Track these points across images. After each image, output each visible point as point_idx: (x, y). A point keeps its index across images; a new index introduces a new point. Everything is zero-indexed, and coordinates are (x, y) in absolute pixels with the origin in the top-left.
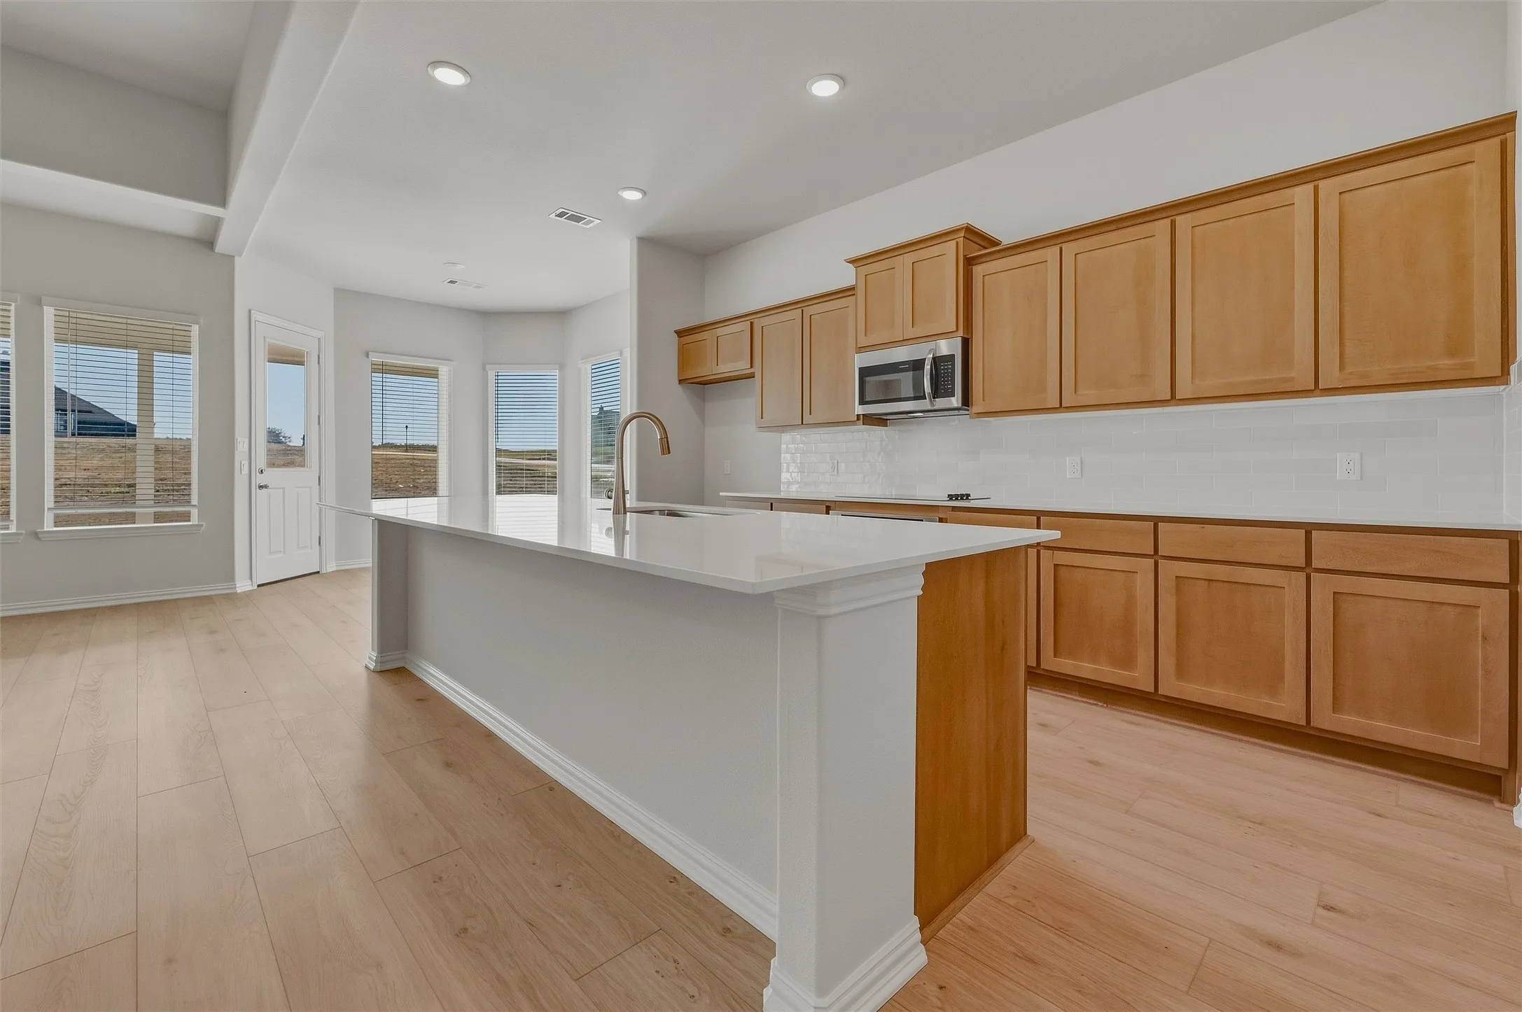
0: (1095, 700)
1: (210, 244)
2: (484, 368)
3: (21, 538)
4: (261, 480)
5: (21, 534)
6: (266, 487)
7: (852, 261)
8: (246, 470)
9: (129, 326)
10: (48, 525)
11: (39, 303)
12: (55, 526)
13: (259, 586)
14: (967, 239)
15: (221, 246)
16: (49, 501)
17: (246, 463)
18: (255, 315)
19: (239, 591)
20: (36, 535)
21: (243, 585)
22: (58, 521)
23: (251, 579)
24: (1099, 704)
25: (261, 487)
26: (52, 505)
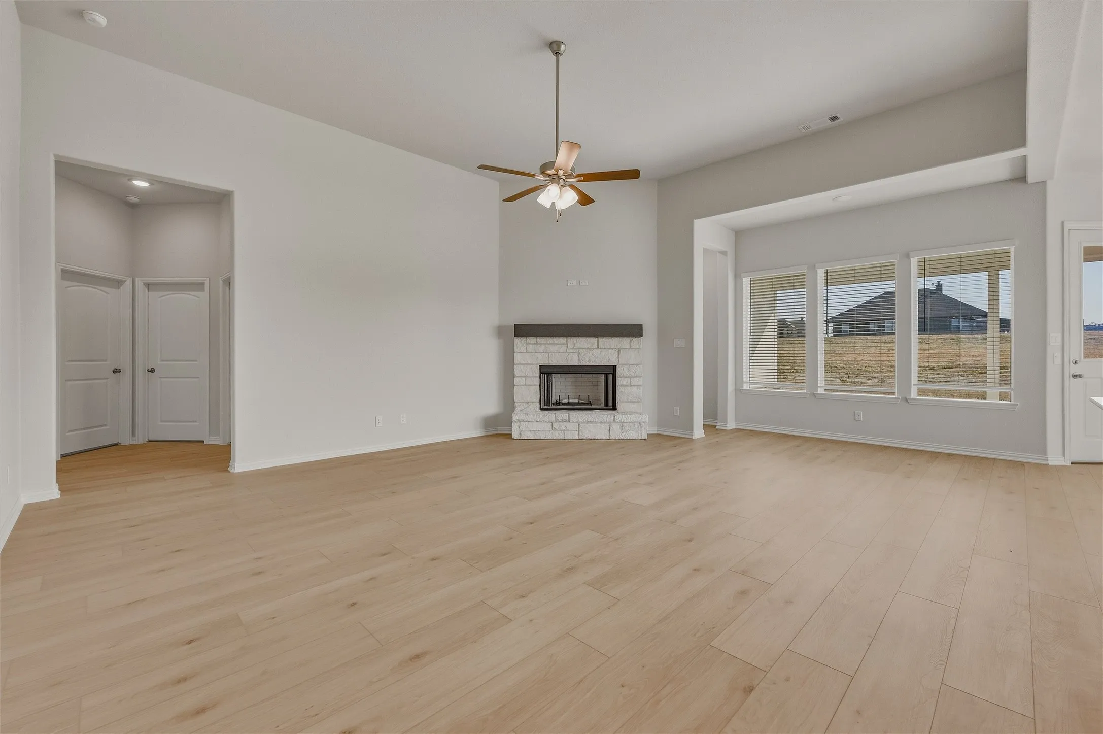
1: (1023, 179)
3: (899, 400)
4: (1076, 370)
5: (899, 398)
6: (1080, 376)
8: (1058, 361)
9: (962, 259)
10: (914, 394)
11: (908, 256)
12: (920, 395)
13: (1072, 463)
15: (1030, 179)
16: (914, 379)
17: (1058, 355)
18: (1068, 226)
19: (1050, 463)
20: (906, 400)
21: (1055, 459)
22: (922, 392)
23: (1064, 454)
25: (1075, 376)
26: (916, 382)
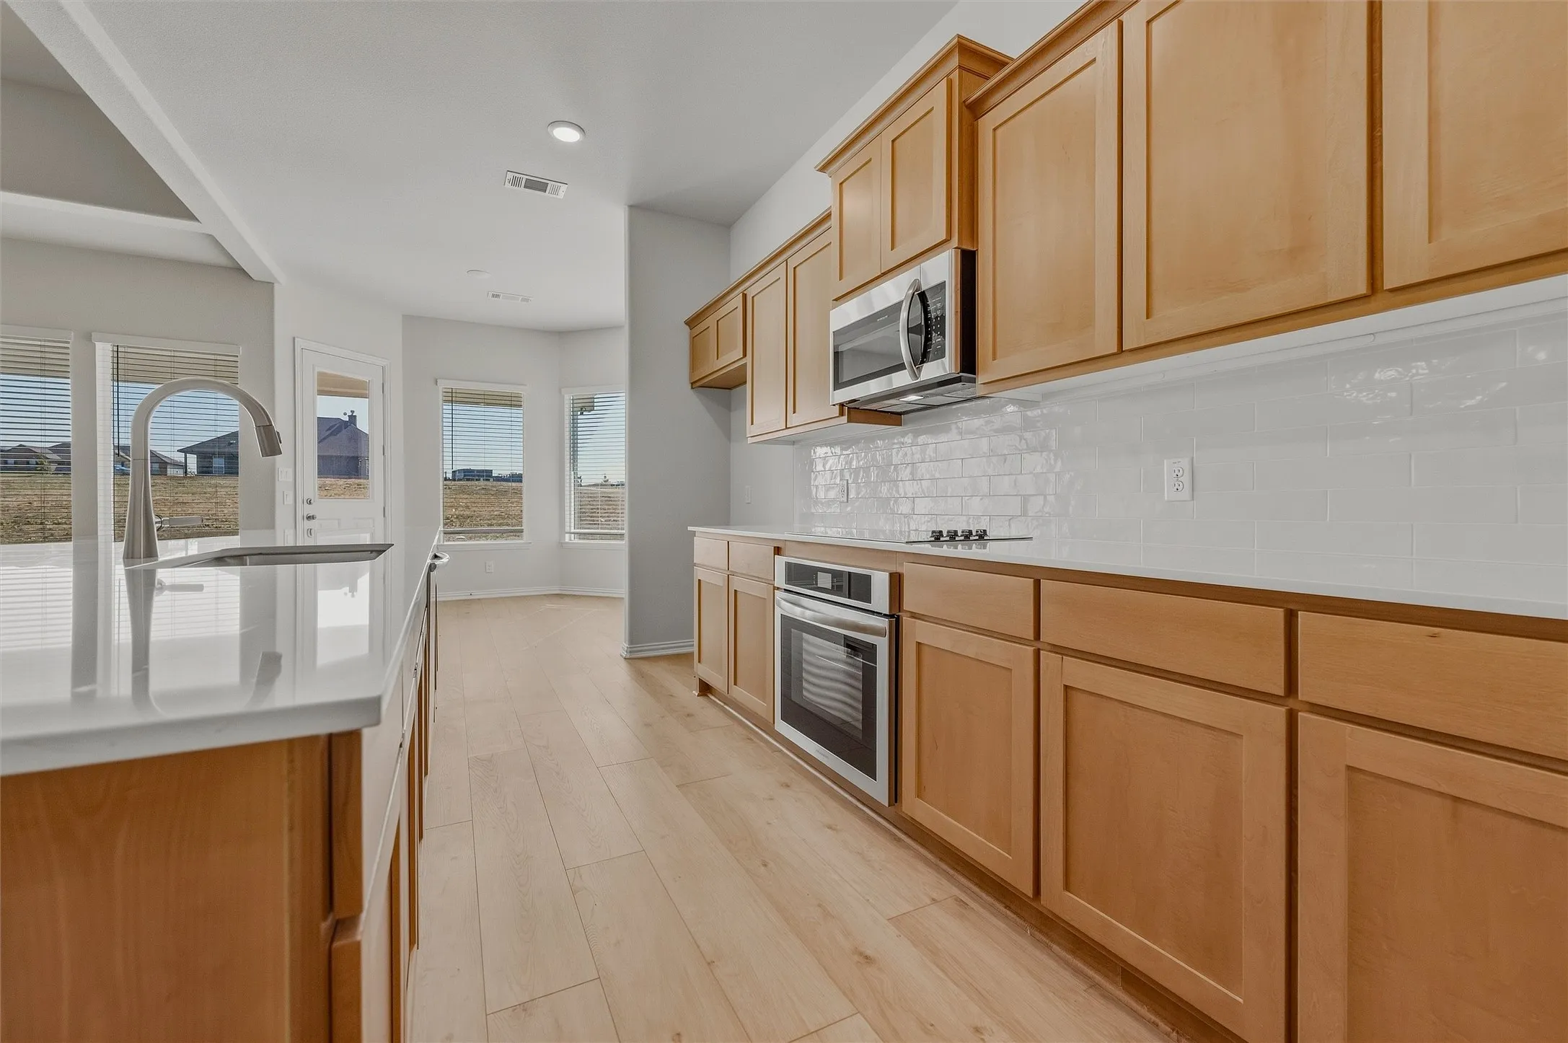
0: (1157, 1014)
2: (560, 392)
4: (309, 510)
6: (314, 518)
7: (823, 169)
8: (290, 501)
11: (90, 338)
14: (969, 71)
17: (289, 492)
18: (300, 343)
24: (1161, 1024)
25: (309, 518)
